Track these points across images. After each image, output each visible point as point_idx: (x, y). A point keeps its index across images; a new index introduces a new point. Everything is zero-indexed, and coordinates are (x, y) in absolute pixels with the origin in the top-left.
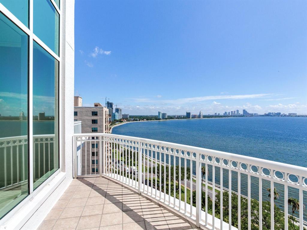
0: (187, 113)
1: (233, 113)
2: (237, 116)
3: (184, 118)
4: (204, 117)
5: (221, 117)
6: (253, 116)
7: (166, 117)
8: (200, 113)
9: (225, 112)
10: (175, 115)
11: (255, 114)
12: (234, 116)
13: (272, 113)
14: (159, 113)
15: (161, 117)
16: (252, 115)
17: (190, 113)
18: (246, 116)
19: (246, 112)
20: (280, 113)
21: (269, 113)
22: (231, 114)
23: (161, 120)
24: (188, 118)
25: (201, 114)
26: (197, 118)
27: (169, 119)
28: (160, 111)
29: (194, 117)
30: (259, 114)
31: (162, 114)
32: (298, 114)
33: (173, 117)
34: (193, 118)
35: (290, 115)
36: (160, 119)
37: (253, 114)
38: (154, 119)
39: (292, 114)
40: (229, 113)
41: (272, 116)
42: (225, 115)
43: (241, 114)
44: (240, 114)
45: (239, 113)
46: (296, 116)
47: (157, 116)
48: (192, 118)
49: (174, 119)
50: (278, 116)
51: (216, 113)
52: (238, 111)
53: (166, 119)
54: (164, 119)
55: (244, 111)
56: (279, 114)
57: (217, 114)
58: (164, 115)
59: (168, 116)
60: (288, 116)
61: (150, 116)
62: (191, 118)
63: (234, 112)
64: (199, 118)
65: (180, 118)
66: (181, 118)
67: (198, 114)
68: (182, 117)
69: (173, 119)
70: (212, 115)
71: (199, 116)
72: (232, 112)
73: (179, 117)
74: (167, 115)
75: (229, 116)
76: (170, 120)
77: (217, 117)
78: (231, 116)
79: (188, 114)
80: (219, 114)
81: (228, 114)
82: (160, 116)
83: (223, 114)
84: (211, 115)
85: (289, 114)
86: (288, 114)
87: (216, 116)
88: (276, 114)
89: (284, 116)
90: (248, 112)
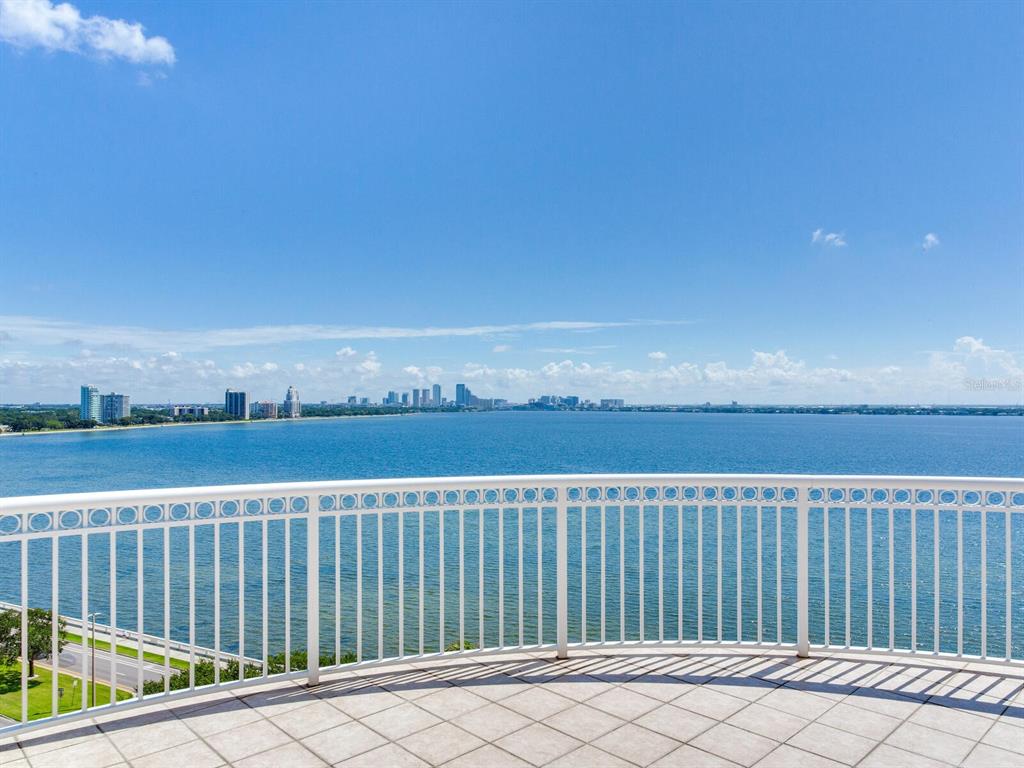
0: (230, 396)
1: (421, 396)
2: (435, 410)
3: (215, 416)
4: (308, 411)
5: (377, 411)
6: (491, 409)
7: (126, 414)
8: (289, 397)
9: (391, 394)
10: (165, 402)
11: (497, 401)
12: (424, 410)
13: (554, 399)
14: (86, 393)
15: (95, 413)
16: (487, 406)
17: (243, 395)
18: (470, 410)
19: (469, 392)
20: (575, 399)
21: (543, 398)
22: (411, 400)
23: (96, 429)
24: (236, 418)
25: (294, 400)
26: (273, 417)
27: (142, 423)
28: (91, 386)
29: (262, 412)
30: (509, 402)
31: (102, 397)
32: (627, 403)
33: (161, 413)
34: (259, 418)
35: (606, 406)
36: (92, 424)
37: (491, 400)
38: (59, 424)
39: (611, 401)
40: (405, 397)
41: (552, 408)
42: (392, 404)
43: (448, 401)
44: (445, 399)
45: (443, 395)
46: (623, 410)
47: (76, 408)
48: (252, 417)
49: (167, 421)
50: (572, 409)
51: (354, 398)
52: (437, 388)
53: (124, 422)
54: (113, 422)
55: (461, 388)
56: (572, 402)
57: (358, 402)
58: (111, 403)
59: (133, 410)
60: (599, 409)
61: (30, 408)
62: (247, 417)
63: (425, 391)
64: (286, 417)
65: (198, 420)
66: (202, 418)
67: (280, 400)
68: (206, 412)
69: (161, 421)
70: (338, 406)
71: (285, 410)
72: (416, 392)
73: (191, 411)
74: (131, 402)
75: (407, 411)
76: (147, 426)
77: (362, 414)
78: (414, 409)
79: (235, 404)
80: (365, 400)
81: (400, 400)
82: (89, 410)
83: (380, 402)
84: (335, 403)
85: (602, 401)
86: (599, 404)
87: (355, 411)
88: (566, 401)
89: (588, 410)
90: (473, 393)
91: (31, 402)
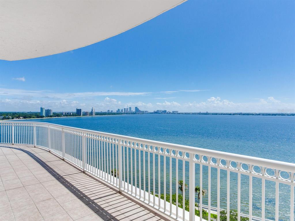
0: (77, 110)
1: (126, 110)
2: (129, 114)
3: (73, 115)
4: (97, 114)
5: (114, 114)
6: (144, 113)
7: (52, 114)
8: (92, 110)
9: (118, 109)
10: (62, 111)
11: (146, 111)
12: (127, 114)
13: (160, 111)
14: (42, 109)
15: (44, 114)
16: (143, 113)
17: (81, 110)
18: (138, 114)
19: (138, 109)
20: (166, 111)
23: (44, 118)
24: (79, 116)
25: (93, 111)
26: (88, 115)
27: (55, 117)
28: (43, 107)
29: (85, 114)
30: (149, 112)
31: (46, 110)
32: (179, 112)
33: (60, 114)
34: (85, 115)
35: (174, 113)
36: (43, 117)
37: (144, 111)
38: (35, 117)
39: (175, 111)
40: (122, 110)
41: (160, 113)
42: (118, 112)
43: (133, 111)
45: (132, 110)
46: (178, 114)
47: (40, 113)
48: (83, 115)
49: (62, 116)
50: (164, 113)
51: (109, 110)
52: (130, 108)
53: (51, 116)
54: (48, 116)
55: (136, 108)
56: (165, 112)
57: (110, 111)
58: (48, 111)
59: (54, 113)
60: (172, 113)
61: (28, 113)
62: (82, 115)
63: (127, 109)
64: (92, 115)
65: (69, 116)
66: (70, 115)
67: (90, 111)
68: (71, 114)
69: (60, 116)
70: (105, 113)
71: (91, 114)
72: (125, 109)
73: (68, 114)
74: (53, 111)
75: (122, 114)
76: (56, 117)
77: (111, 115)
78: (124, 113)
79: (79, 112)
80: (112, 111)
81: (121, 111)
82: (42, 113)
83: (116, 112)
84: (104, 112)
85: (173, 111)
86: (172, 112)
87: (109, 113)
88: (163, 111)
89: (169, 114)
90: (139, 109)
91: (29, 111)
